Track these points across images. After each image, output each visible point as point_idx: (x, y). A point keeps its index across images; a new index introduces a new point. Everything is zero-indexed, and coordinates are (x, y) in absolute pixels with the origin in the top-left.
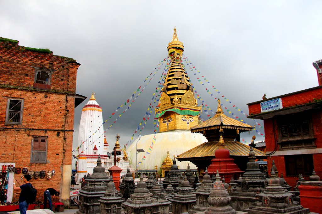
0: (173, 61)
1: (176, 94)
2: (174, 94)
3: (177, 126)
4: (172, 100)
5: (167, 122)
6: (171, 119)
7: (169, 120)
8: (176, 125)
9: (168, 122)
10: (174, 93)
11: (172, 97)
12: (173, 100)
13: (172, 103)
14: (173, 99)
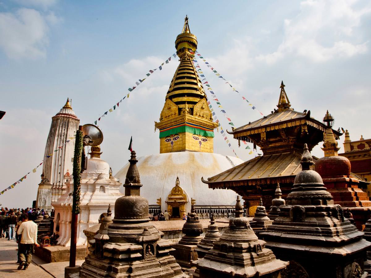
0: (183, 60)
1: (187, 101)
2: (184, 103)
3: (187, 145)
4: (180, 110)
5: (171, 141)
6: (178, 136)
7: (175, 137)
8: (185, 144)
9: (174, 141)
10: (184, 100)
11: (181, 106)
12: (182, 110)
13: (179, 114)
14: (182, 108)
